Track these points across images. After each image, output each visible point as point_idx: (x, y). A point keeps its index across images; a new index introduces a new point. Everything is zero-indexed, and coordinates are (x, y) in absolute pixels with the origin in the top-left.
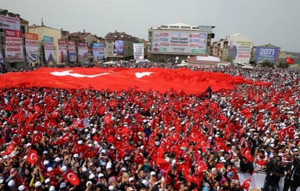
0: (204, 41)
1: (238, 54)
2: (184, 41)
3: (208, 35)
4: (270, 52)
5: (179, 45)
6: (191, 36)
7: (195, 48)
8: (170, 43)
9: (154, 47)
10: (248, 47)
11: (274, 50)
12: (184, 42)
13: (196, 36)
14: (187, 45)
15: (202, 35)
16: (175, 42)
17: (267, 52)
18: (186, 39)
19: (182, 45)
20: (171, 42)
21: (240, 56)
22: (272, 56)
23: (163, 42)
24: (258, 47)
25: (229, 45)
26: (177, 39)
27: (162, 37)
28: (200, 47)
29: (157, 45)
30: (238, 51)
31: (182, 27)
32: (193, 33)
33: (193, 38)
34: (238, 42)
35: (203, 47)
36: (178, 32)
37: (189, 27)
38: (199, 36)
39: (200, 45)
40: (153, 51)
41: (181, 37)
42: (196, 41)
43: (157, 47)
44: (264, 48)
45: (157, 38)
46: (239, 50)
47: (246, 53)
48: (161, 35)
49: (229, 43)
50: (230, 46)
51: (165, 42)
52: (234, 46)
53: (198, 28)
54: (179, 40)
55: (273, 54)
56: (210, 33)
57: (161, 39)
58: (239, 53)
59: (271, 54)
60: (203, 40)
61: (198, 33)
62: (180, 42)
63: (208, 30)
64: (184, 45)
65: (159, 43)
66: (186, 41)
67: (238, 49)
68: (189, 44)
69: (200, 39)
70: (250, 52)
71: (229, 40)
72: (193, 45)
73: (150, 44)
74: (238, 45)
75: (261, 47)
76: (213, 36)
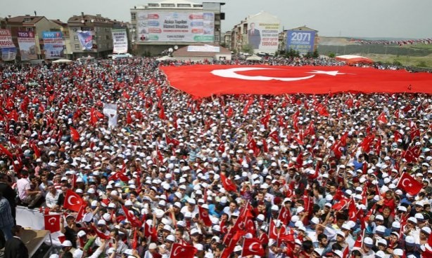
0: (211, 24)
1: (262, 41)
2: (182, 25)
3: (216, 15)
4: (305, 37)
5: (176, 31)
6: (191, 17)
7: (198, 35)
8: (163, 29)
9: (140, 36)
10: (275, 31)
11: (309, 34)
12: (182, 27)
13: (199, 17)
14: (187, 31)
15: (207, 16)
16: (170, 27)
17: (301, 36)
18: (185, 22)
19: (179, 31)
20: (165, 26)
21: (266, 44)
22: (308, 43)
23: (152, 27)
24: (289, 30)
25: (249, 28)
26: (172, 22)
27: (150, 20)
28: (205, 33)
29: (144, 32)
30: (262, 37)
31: (178, 5)
32: (194, 14)
33: (194, 20)
34: (261, 25)
35: (209, 32)
36: (172, 13)
37: (189, 5)
38: (203, 17)
39: (206, 29)
40: (139, 42)
41: (178, 20)
42: (200, 24)
43: (145, 35)
44: (297, 32)
45: (144, 21)
46: (263, 35)
47: (272, 39)
48: (149, 17)
49: (249, 26)
50: (250, 30)
51: (156, 27)
52: (255, 30)
53: (201, 6)
54: (175, 24)
55: (309, 40)
56: (218, 12)
57: (150, 23)
58: (264, 39)
59: (306, 40)
60: (208, 22)
61: (201, 13)
62: (177, 27)
63: (214, 9)
64: (183, 31)
65: (146, 29)
66: (185, 25)
67: (261, 33)
68: (190, 29)
69: (205, 22)
70: (277, 37)
71: (249, 22)
72: (195, 30)
73: (134, 30)
74: (261, 29)
75: (293, 31)
76: (222, 16)
